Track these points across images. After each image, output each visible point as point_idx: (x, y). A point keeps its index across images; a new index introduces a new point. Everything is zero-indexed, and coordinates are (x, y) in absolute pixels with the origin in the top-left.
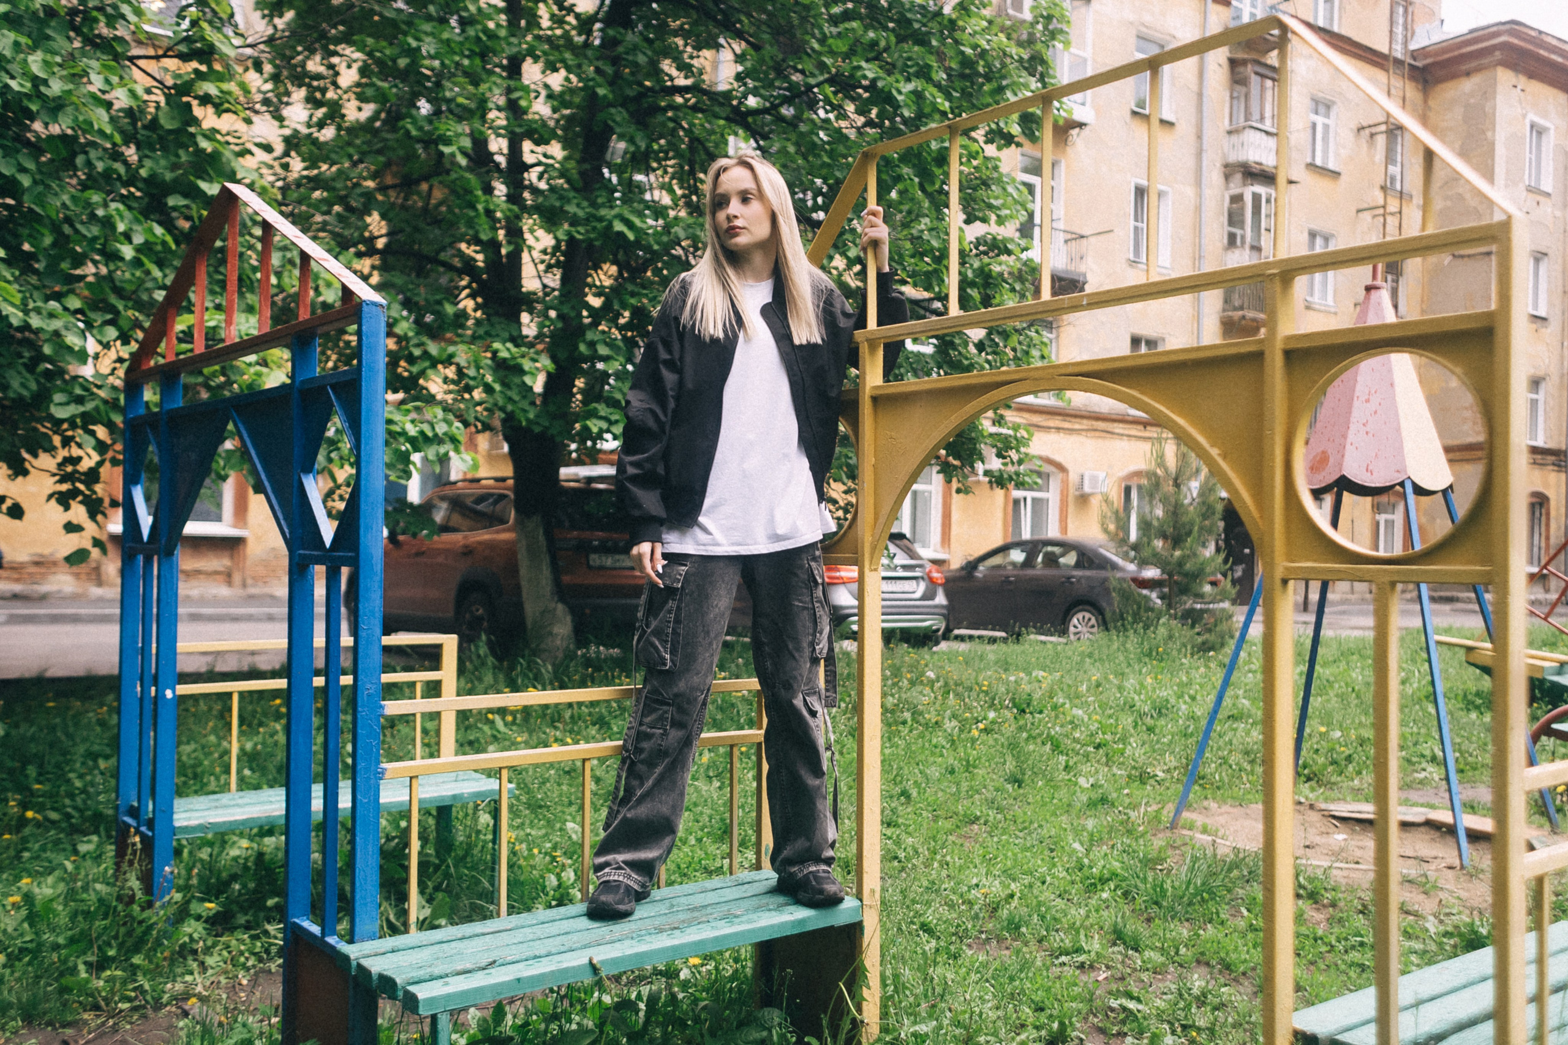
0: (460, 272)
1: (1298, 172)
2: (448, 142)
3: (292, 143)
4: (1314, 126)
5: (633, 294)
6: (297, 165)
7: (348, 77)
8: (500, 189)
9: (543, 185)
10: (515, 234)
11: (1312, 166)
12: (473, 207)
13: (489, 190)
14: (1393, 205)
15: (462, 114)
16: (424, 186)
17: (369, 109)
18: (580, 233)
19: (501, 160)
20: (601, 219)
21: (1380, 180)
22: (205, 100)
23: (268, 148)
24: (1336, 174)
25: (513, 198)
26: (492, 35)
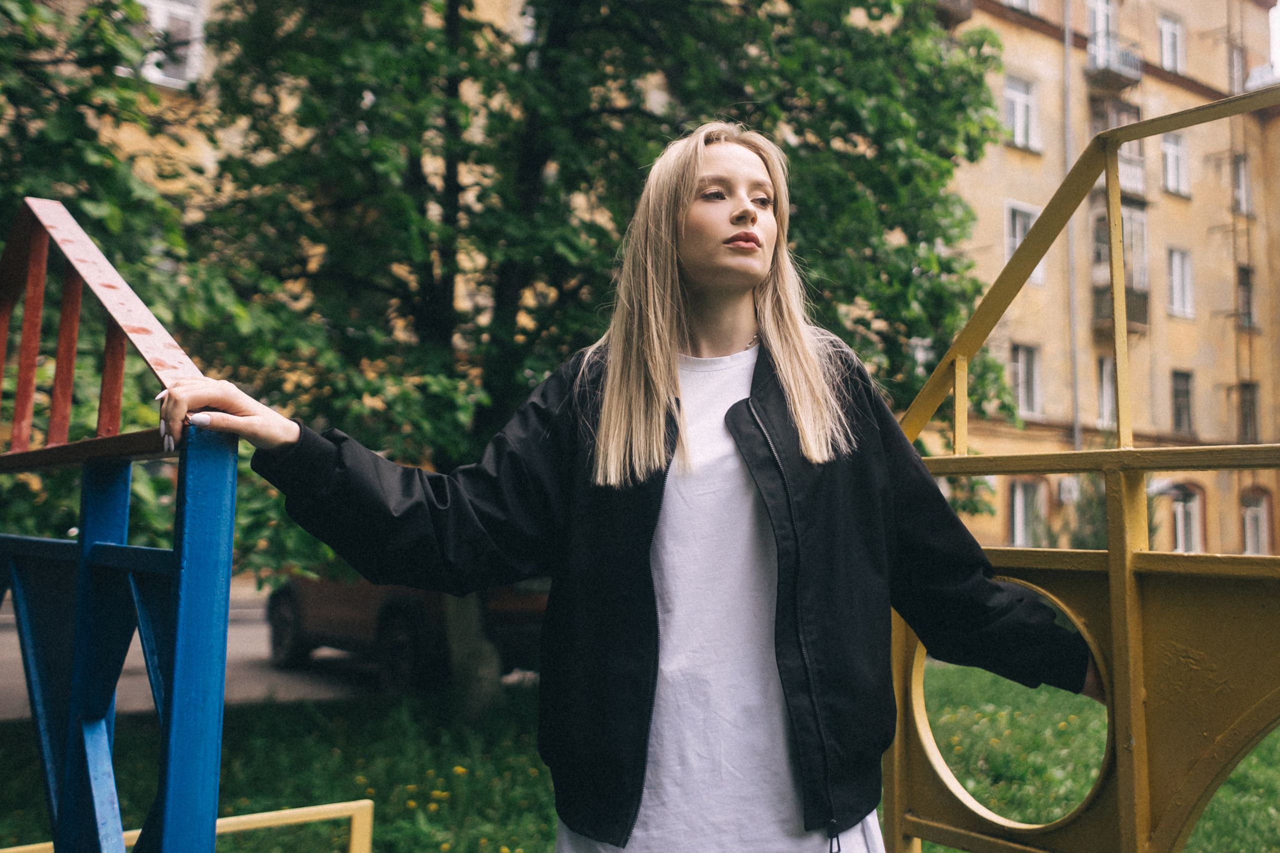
0: (392, 293)
1: (1153, 196)
2: (382, 159)
3: (227, 165)
4: (1164, 157)
5: (575, 319)
6: (229, 188)
7: (289, 104)
8: (434, 211)
9: (478, 207)
10: (449, 255)
11: (1166, 192)
12: (406, 228)
13: (423, 211)
14: (1242, 225)
15: (398, 132)
16: (358, 209)
17: (308, 134)
18: (518, 255)
19: (437, 182)
20: (541, 241)
21: (1227, 201)
22: (102, 110)
23: (199, 170)
24: (1186, 199)
25: (449, 218)
26: (431, 56)
